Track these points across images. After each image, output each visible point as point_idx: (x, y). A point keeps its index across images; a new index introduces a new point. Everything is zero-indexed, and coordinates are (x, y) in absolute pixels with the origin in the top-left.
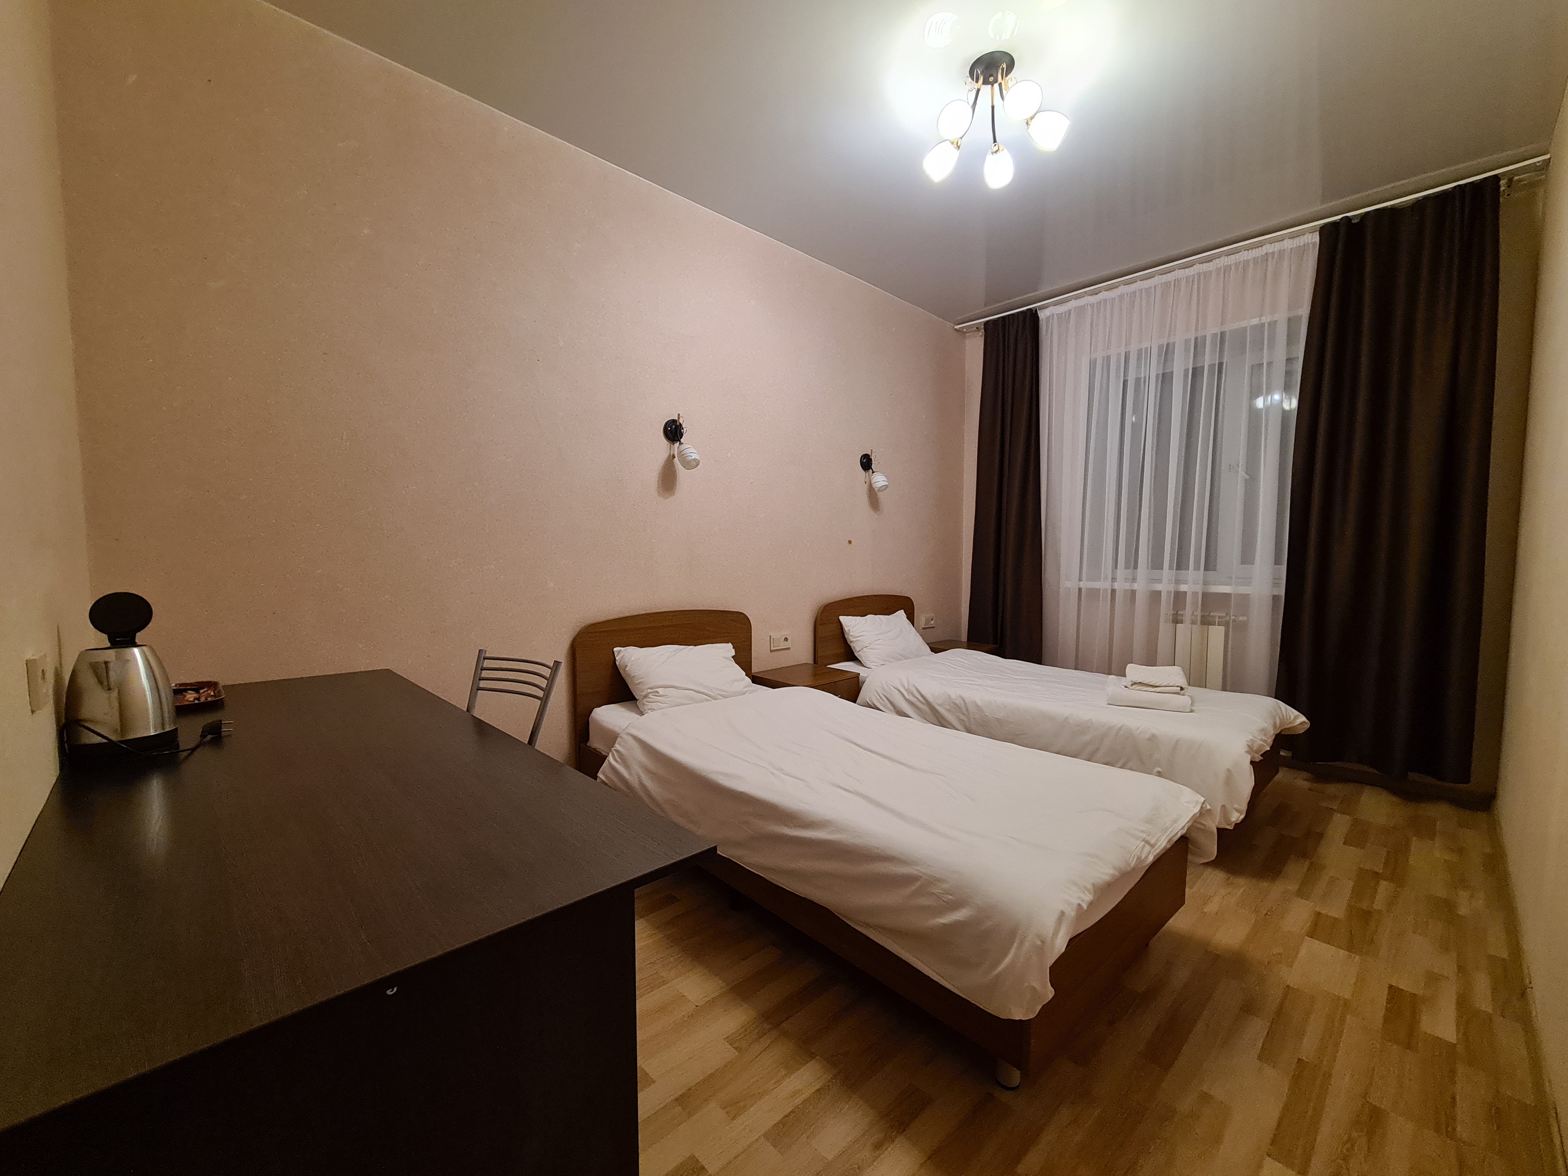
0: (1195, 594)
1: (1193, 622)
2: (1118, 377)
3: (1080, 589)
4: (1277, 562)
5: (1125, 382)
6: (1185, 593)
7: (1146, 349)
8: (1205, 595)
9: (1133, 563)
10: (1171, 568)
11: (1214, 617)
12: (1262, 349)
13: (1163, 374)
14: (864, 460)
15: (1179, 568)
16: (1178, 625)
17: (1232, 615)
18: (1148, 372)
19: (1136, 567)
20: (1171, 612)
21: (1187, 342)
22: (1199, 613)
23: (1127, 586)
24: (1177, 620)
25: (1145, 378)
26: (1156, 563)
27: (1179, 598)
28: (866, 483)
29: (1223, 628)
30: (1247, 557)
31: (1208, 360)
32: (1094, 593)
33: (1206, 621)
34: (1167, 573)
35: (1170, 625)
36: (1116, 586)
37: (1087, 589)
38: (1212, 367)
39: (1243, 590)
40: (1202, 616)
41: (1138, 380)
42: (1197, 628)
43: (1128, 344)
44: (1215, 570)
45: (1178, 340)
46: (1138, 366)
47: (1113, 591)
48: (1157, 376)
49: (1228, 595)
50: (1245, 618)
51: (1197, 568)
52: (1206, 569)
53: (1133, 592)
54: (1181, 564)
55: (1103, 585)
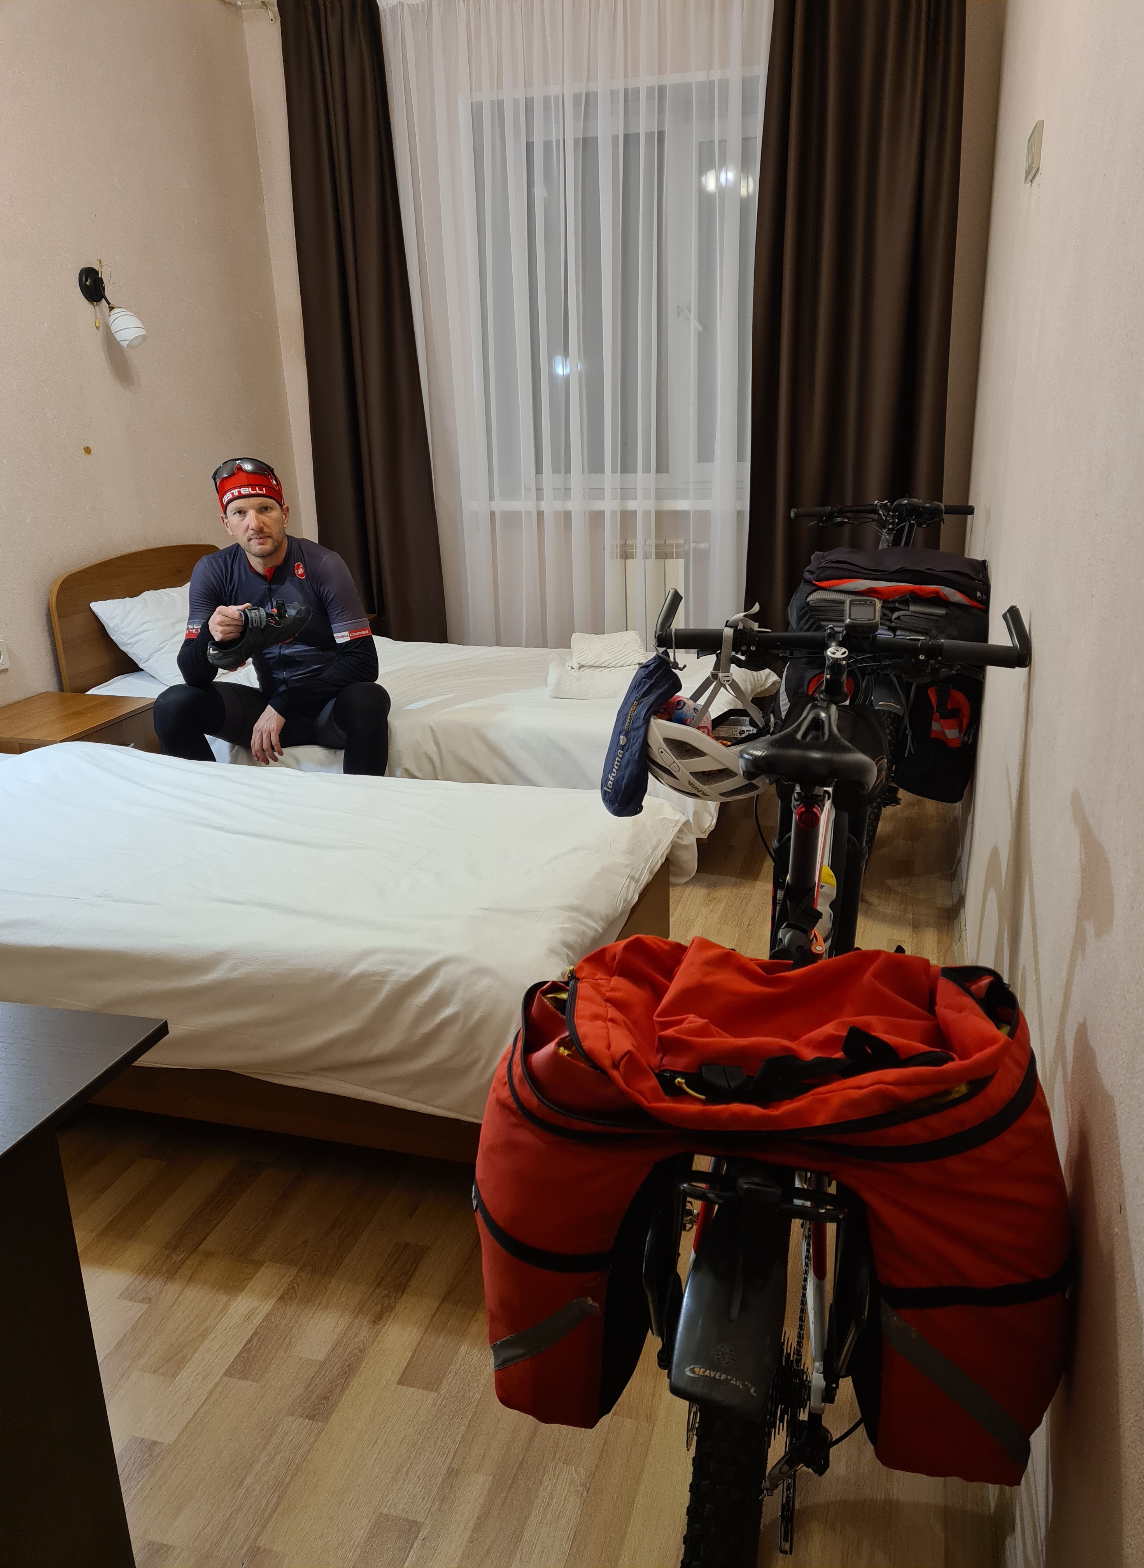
0: (647, 513)
1: (646, 556)
2: (517, 135)
3: (492, 514)
4: (740, 458)
5: (530, 146)
6: (635, 512)
7: (556, 98)
8: (659, 514)
9: (563, 466)
10: (614, 471)
11: (672, 545)
12: (712, 117)
13: (585, 140)
14: (86, 280)
15: (624, 470)
16: (627, 560)
17: (691, 541)
18: (562, 132)
19: (568, 470)
20: (618, 542)
21: (613, 94)
22: (652, 542)
23: (558, 506)
24: (626, 554)
25: (558, 141)
26: (595, 465)
27: (627, 518)
28: (97, 328)
29: (681, 562)
30: (705, 454)
31: (644, 126)
32: (512, 519)
33: (662, 554)
34: (610, 479)
35: (619, 562)
36: (544, 505)
37: (501, 513)
38: (650, 135)
39: (703, 505)
40: (657, 546)
41: (547, 145)
42: (651, 562)
43: (528, 83)
44: (668, 472)
45: (601, 87)
46: (547, 120)
47: (540, 514)
48: (576, 141)
49: (685, 514)
50: (707, 545)
51: (647, 470)
52: (658, 471)
53: (568, 515)
54: (626, 466)
55: (524, 505)
